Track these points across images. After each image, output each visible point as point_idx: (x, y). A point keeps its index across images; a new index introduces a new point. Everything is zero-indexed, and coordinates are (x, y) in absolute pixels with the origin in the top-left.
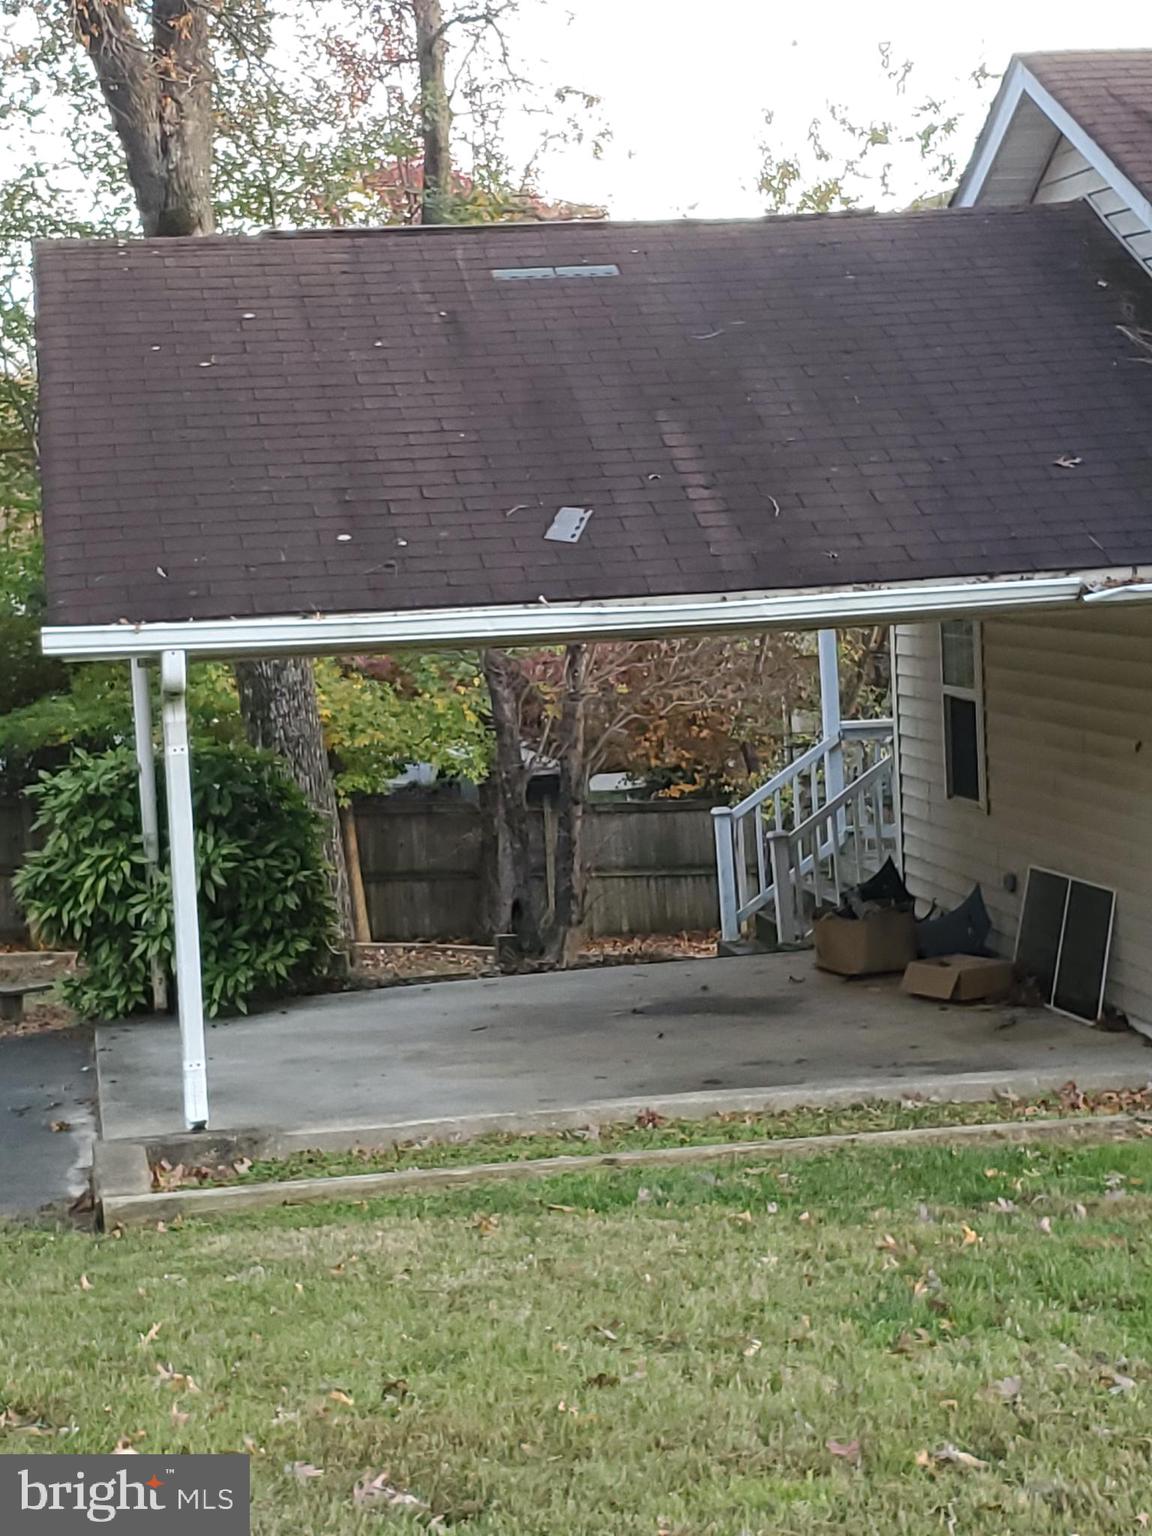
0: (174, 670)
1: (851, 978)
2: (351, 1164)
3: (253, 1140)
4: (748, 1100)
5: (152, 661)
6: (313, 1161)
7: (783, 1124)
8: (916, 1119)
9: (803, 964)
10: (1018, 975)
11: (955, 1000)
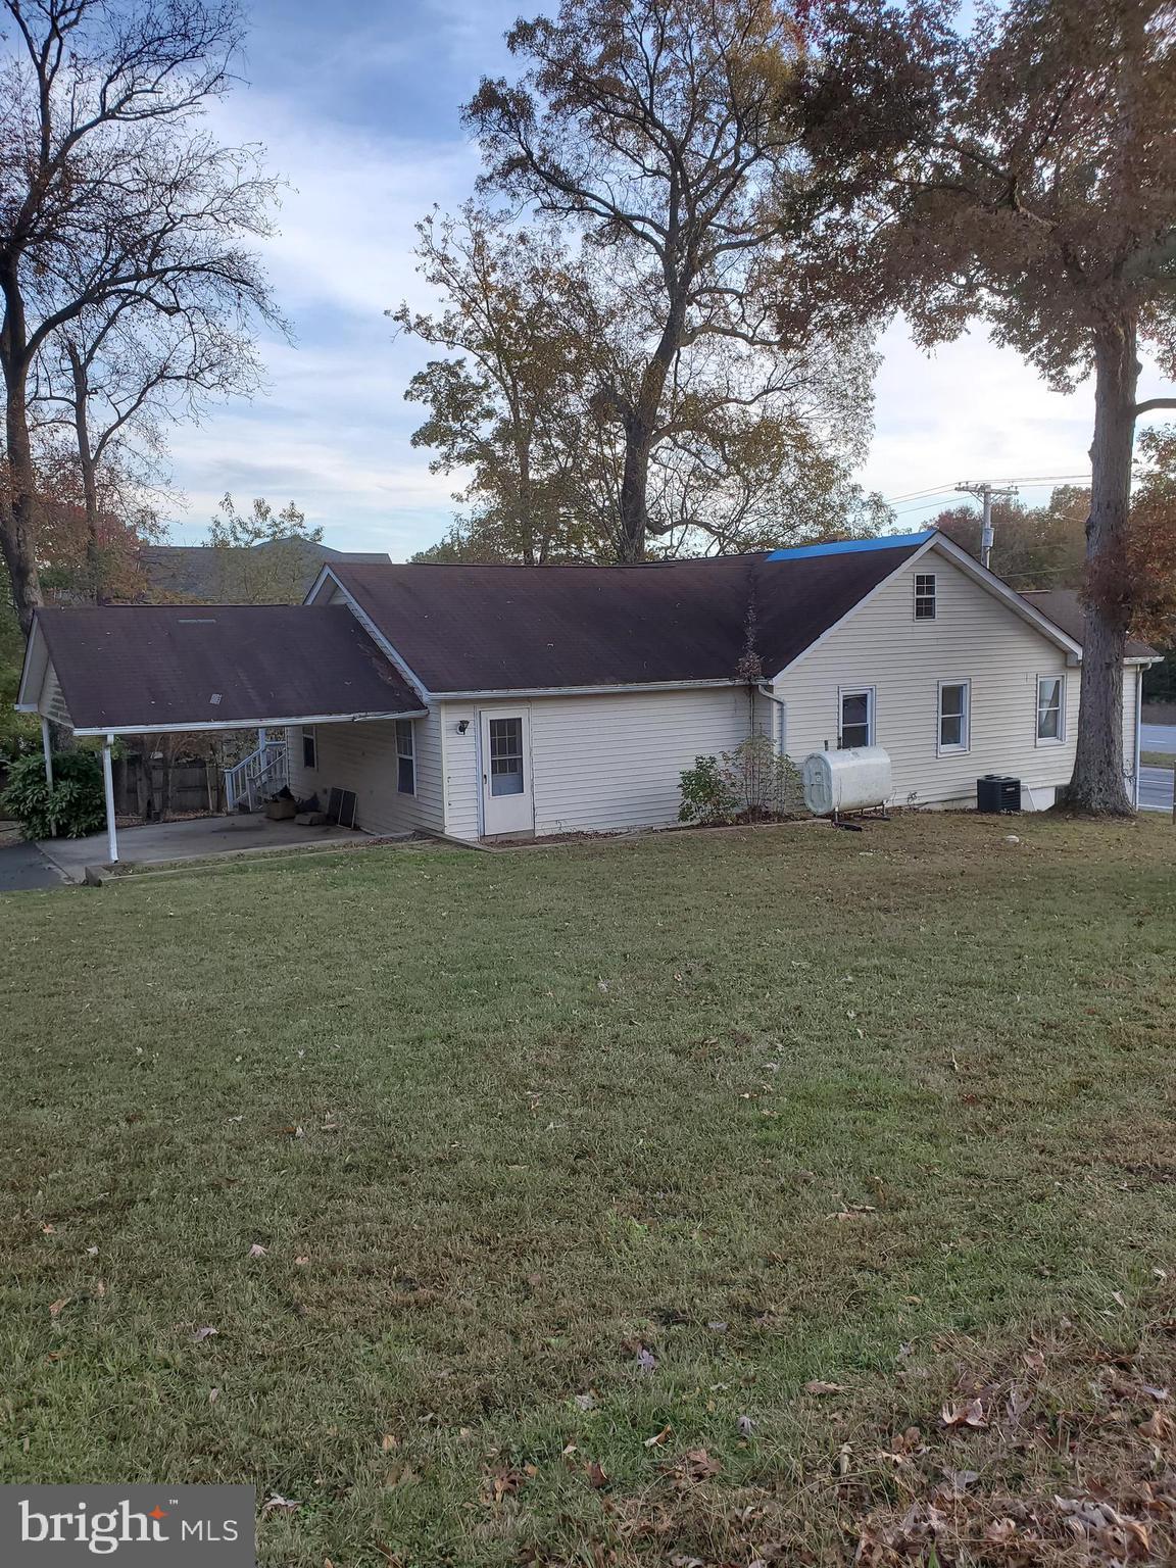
0: (111, 739)
1: (277, 820)
2: (162, 869)
3: (132, 865)
4: (267, 849)
5: (105, 737)
6: (150, 869)
7: (279, 854)
8: (312, 852)
9: (261, 817)
10: (328, 817)
11: (311, 825)
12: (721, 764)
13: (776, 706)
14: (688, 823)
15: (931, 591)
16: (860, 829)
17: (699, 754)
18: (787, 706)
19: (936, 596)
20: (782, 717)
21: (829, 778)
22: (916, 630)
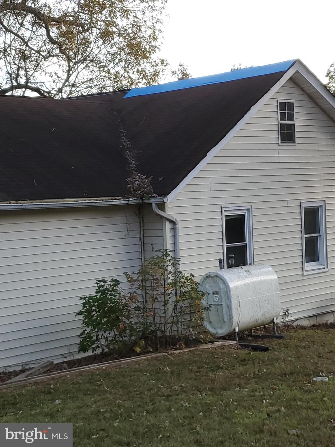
12: (124, 288)
13: (168, 226)
14: (90, 353)
15: (291, 117)
16: (266, 350)
17: (100, 276)
18: (179, 225)
19: (296, 122)
20: (174, 236)
21: (229, 298)
22: (282, 153)
